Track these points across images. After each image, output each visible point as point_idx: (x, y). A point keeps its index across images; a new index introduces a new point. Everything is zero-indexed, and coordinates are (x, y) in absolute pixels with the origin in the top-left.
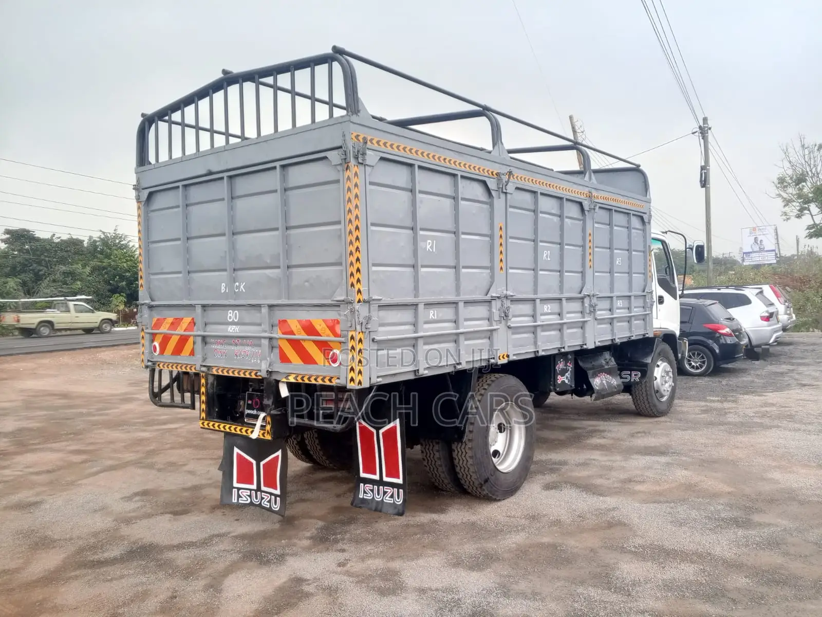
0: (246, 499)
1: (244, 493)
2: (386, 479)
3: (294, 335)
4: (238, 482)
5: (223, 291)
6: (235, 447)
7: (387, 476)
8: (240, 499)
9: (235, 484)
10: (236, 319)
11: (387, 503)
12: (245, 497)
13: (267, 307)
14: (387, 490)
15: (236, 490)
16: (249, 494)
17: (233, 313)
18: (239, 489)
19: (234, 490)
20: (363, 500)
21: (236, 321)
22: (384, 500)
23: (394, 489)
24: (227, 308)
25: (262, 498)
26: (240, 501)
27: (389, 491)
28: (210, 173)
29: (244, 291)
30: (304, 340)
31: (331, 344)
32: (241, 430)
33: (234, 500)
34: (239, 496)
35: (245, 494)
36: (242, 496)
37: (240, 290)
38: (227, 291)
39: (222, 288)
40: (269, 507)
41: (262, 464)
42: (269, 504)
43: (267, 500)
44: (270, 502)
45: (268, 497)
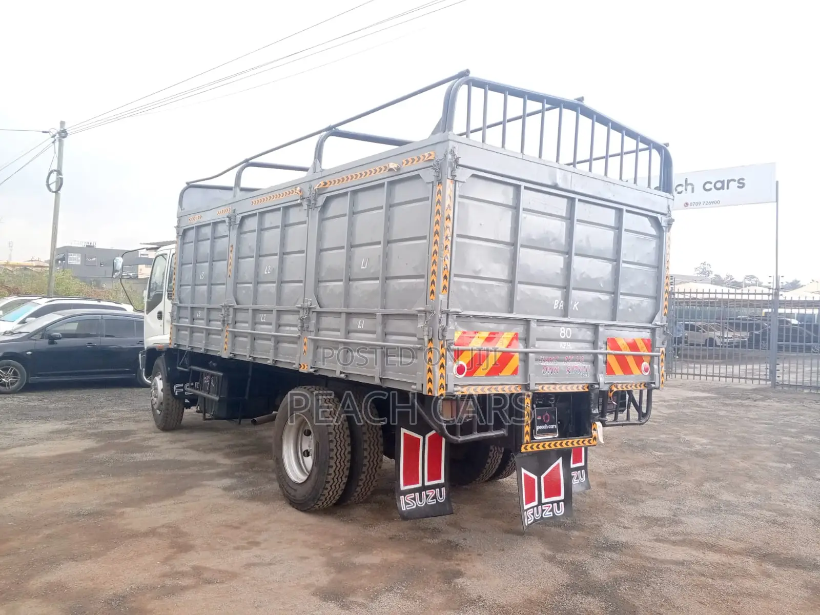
3: (621, 351)
5: (555, 308)
10: (569, 336)
13: (604, 327)
16: (533, 512)
17: (566, 330)
21: (568, 337)
24: (561, 325)
25: (543, 511)
28: (555, 187)
29: (577, 309)
30: (628, 355)
32: (572, 443)
37: (574, 309)
38: (560, 308)
39: (555, 304)
40: (552, 515)
41: (542, 477)
42: (551, 513)
43: (549, 510)
44: (552, 510)
45: (550, 506)
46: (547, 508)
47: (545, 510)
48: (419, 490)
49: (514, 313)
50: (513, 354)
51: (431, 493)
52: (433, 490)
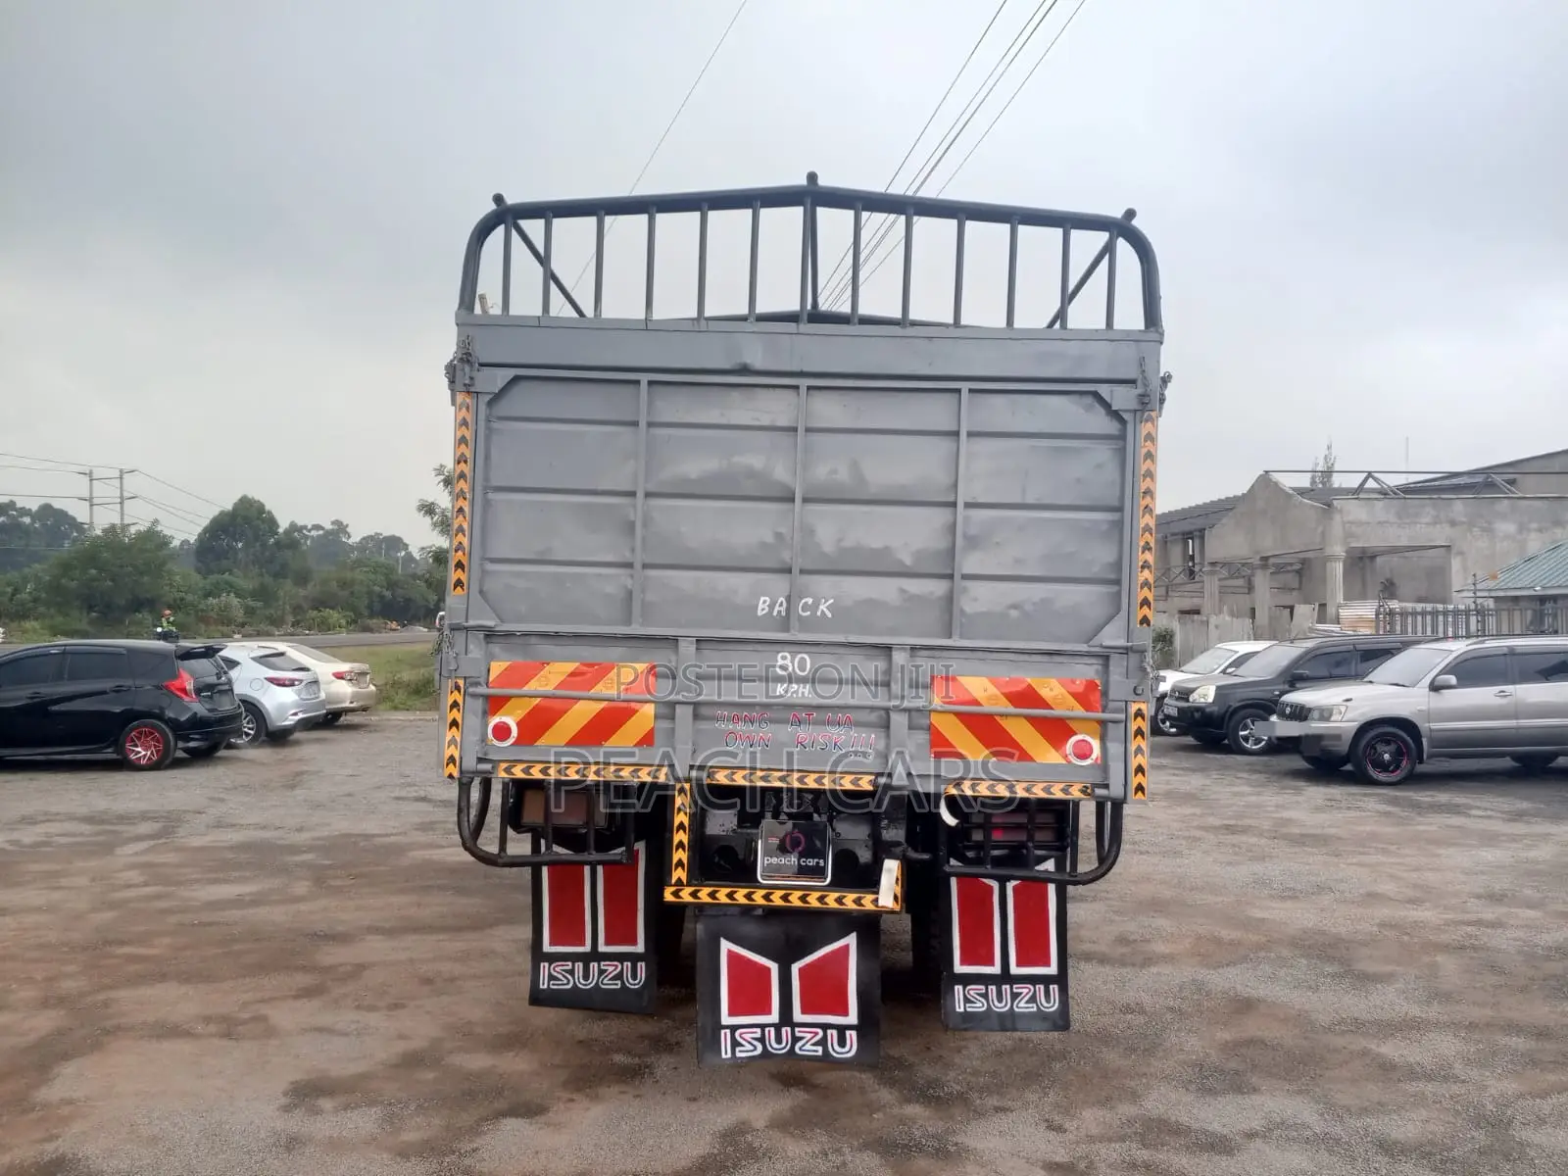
0: (752, 1048)
1: (746, 1036)
2: (1014, 970)
3: (982, 705)
4: (732, 1013)
5: (760, 613)
6: (722, 939)
7: (1019, 964)
8: (738, 1049)
9: (726, 1019)
11: (1023, 1014)
12: (749, 1043)
13: (909, 651)
14: (1020, 991)
15: (728, 1031)
16: (758, 1035)
18: (734, 1028)
19: (723, 1032)
20: (967, 1016)
22: (1016, 1010)
23: (1037, 986)
24: (777, 647)
25: (795, 1040)
26: (739, 1055)
27: (1025, 991)
28: (744, 370)
29: (829, 615)
30: (1005, 715)
31: (1073, 725)
33: (726, 1053)
34: (735, 1044)
35: (748, 1037)
36: (744, 1042)
37: (819, 613)
38: (775, 613)
39: (760, 606)
40: (820, 1053)
41: (795, 968)
42: (820, 1049)
43: (813, 1041)
44: (823, 1042)
45: (816, 1034)
46: (809, 1036)
47: (801, 1038)
48: (586, 959)
49: (633, 626)
50: (633, 705)
51: (612, 968)
52: (616, 963)
